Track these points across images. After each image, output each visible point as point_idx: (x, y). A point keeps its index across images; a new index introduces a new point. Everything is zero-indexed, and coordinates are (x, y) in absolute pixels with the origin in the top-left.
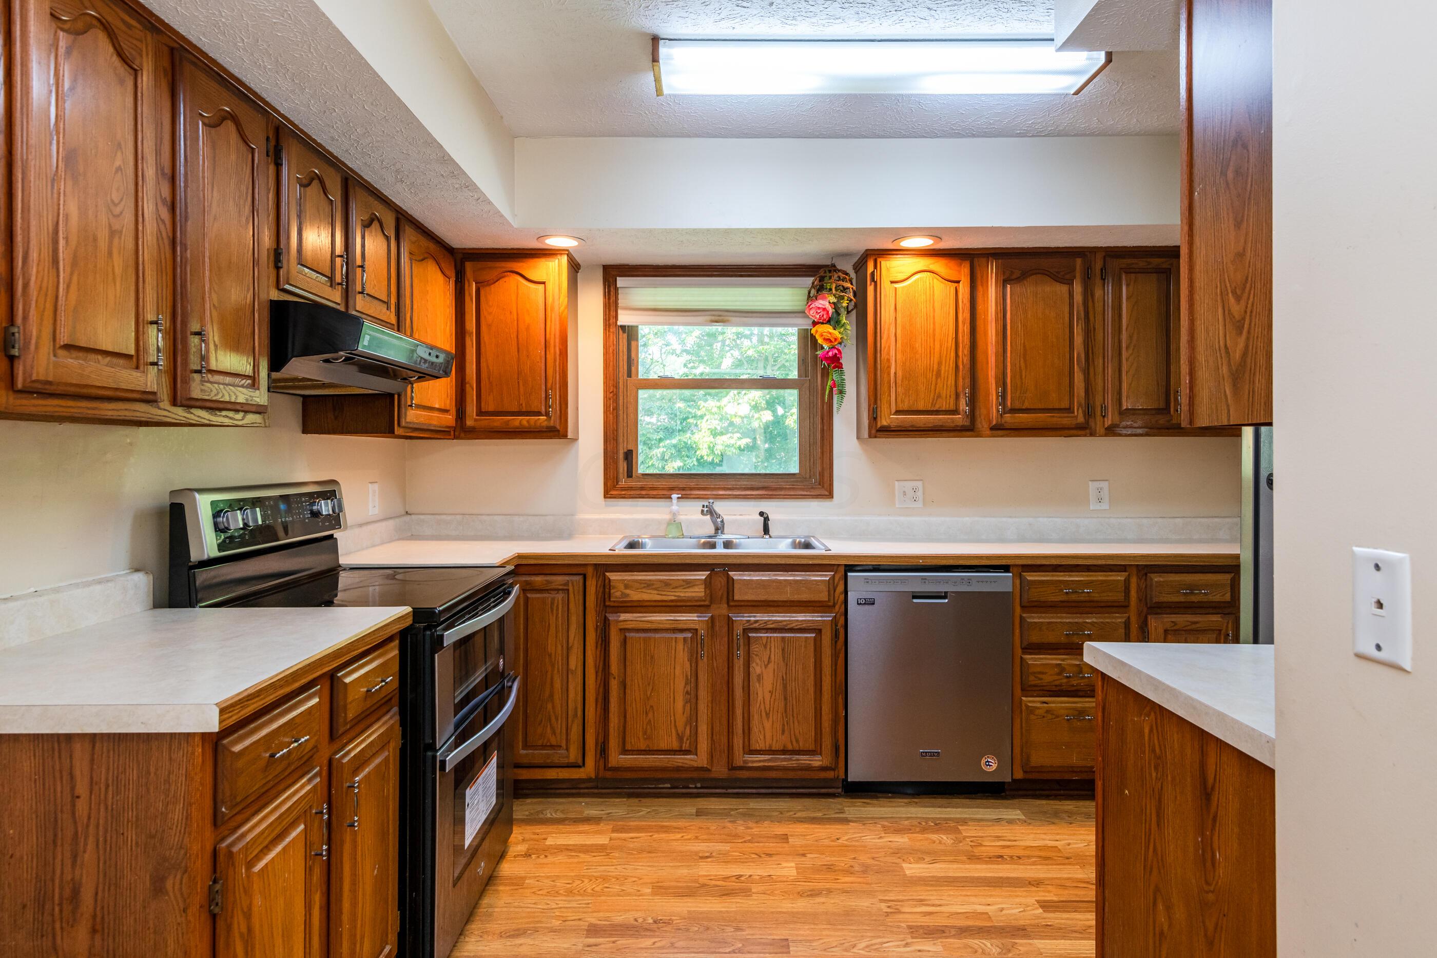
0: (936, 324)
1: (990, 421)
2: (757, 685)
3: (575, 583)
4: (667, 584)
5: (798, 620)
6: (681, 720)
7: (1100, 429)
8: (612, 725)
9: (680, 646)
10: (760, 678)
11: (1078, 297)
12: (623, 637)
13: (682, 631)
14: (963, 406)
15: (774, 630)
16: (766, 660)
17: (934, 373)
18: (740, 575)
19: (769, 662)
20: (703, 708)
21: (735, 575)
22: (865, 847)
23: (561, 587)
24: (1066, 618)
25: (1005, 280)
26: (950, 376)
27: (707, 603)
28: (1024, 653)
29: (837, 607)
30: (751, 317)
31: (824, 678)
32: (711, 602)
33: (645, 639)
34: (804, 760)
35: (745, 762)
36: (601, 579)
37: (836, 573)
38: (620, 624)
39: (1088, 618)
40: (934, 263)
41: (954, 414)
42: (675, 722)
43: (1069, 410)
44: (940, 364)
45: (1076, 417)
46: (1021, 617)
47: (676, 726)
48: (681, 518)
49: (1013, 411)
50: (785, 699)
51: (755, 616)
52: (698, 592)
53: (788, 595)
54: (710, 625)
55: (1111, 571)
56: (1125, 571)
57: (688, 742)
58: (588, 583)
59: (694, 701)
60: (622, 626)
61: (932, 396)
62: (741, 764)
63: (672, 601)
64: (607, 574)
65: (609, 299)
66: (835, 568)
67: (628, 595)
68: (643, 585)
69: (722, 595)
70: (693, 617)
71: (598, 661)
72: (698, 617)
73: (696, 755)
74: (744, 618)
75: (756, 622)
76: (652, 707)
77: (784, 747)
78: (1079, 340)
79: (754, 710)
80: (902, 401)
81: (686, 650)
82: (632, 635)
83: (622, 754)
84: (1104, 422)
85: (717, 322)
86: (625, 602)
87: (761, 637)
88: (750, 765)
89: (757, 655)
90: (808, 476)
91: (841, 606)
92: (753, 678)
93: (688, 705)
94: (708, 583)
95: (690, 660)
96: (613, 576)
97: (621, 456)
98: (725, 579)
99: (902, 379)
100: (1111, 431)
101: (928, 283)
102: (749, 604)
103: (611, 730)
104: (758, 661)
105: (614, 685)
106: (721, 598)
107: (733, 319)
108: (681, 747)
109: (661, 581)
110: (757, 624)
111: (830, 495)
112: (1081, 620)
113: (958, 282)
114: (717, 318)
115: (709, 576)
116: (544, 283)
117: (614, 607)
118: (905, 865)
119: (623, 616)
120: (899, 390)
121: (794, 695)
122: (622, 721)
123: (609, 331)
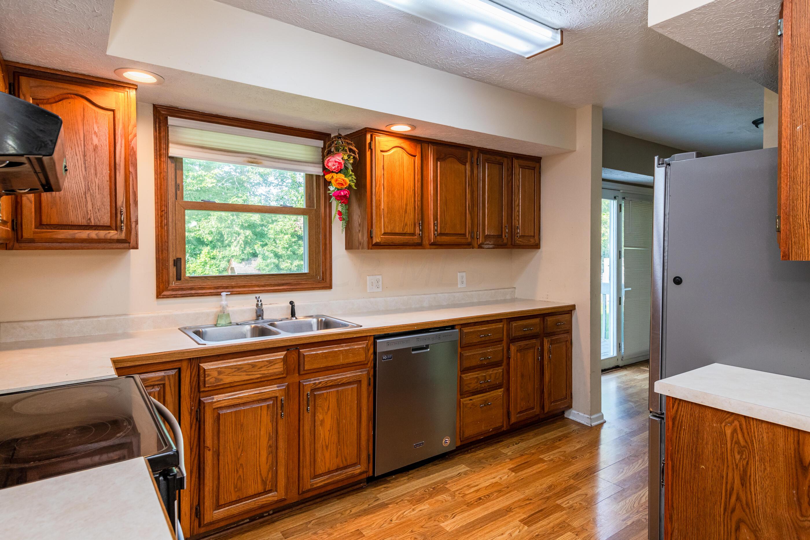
0: (405, 180)
1: (429, 240)
2: (320, 428)
3: (171, 377)
4: (253, 365)
5: (347, 377)
6: (265, 468)
7: (476, 245)
8: (207, 489)
9: (265, 412)
10: (322, 421)
11: (468, 173)
12: (216, 415)
13: (265, 400)
14: (417, 231)
15: (331, 387)
16: (326, 408)
17: (404, 210)
18: (308, 351)
19: (328, 409)
20: (282, 454)
21: (305, 352)
22: (410, 520)
23: (157, 383)
24: (480, 351)
25: (438, 159)
26: (411, 212)
27: (284, 375)
28: (461, 374)
29: (369, 364)
30: (279, 162)
31: (362, 412)
32: (287, 374)
33: (236, 412)
34: (350, 471)
35: (311, 485)
36: (195, 371)
37: (369, 341)
38: (214, 404)
39: (489, 349)
40: (403, 143)
41: (413, 236)
42: (260, 471)
43: (464, 235)
44: (406, 205)
45: (468, 238)
46: (460, 353)
47: (261, 474)
48: (230, 309)
49: (441, 234)
50: (339, 433)
51: (318, 379)
52: (279, 368)
53: (341, 360)
54: (287, 391)
55: (497, 322)
56: (502, 322)
57: (270, 484)
58: (183, 375)
59: (274, 451)
60: (216, 406)
61: (402, 225)
62: (309, 487)
63: (258, 378)
64: (201, 365)
65: (160, 133)
66: (368, 338)
67: (221, 380)
68: (234, 370)
69: (295, 367)
70: (274, 388)
71: (192, 439)
72: (278, 387)
73: (276, 491)
74: (310, 382)
75: (320, 383)
76: (241, 465)
77: (338, 466)
78: (468, 196)
79: (319, 445)
80: (387, 227)
81: (269, 413)
82: (224, 411)
83: (215, 510)
84: (478, 241)
85: (252, 163)
86: (218, 385)
87: (323, 393)
88: (315, 486)
89: (320, 407)
90: (315, 274)
91: (372, 362)
92: (318, 423)
93: (271, 455)
94: (285, 360)
95: (272, 421)
96: (206, 366)
97: (171, 263)
98: (297, 355)
99: (387, 213)
100: (480, 247)
101: (400, 155)
102: (315, 371)
103: (206, 493)
104: (321, 410)
105: (209, 456)
106: (294, 370)
107: (266, 163)
108: (265, 489)
109: (248, 364)
110: (320, 385)
111: (330, 287)
112: (486, 351)
113: (415, 156)
114: (252, 160)
115: (286, 356)
116: (113, 111)
117: (208, 391)
118: (442, 524)
119: (216, 398)
120: (386, 219)
121: (344, 430)
122: (216, 482)
123: (160, 160)
